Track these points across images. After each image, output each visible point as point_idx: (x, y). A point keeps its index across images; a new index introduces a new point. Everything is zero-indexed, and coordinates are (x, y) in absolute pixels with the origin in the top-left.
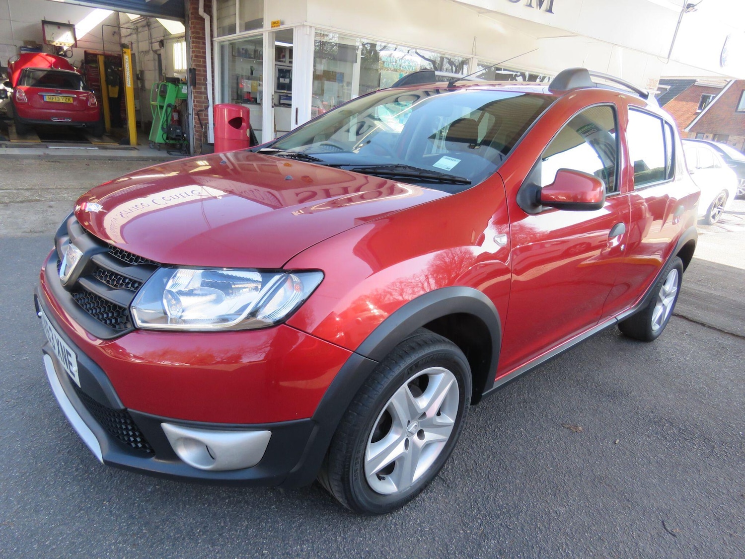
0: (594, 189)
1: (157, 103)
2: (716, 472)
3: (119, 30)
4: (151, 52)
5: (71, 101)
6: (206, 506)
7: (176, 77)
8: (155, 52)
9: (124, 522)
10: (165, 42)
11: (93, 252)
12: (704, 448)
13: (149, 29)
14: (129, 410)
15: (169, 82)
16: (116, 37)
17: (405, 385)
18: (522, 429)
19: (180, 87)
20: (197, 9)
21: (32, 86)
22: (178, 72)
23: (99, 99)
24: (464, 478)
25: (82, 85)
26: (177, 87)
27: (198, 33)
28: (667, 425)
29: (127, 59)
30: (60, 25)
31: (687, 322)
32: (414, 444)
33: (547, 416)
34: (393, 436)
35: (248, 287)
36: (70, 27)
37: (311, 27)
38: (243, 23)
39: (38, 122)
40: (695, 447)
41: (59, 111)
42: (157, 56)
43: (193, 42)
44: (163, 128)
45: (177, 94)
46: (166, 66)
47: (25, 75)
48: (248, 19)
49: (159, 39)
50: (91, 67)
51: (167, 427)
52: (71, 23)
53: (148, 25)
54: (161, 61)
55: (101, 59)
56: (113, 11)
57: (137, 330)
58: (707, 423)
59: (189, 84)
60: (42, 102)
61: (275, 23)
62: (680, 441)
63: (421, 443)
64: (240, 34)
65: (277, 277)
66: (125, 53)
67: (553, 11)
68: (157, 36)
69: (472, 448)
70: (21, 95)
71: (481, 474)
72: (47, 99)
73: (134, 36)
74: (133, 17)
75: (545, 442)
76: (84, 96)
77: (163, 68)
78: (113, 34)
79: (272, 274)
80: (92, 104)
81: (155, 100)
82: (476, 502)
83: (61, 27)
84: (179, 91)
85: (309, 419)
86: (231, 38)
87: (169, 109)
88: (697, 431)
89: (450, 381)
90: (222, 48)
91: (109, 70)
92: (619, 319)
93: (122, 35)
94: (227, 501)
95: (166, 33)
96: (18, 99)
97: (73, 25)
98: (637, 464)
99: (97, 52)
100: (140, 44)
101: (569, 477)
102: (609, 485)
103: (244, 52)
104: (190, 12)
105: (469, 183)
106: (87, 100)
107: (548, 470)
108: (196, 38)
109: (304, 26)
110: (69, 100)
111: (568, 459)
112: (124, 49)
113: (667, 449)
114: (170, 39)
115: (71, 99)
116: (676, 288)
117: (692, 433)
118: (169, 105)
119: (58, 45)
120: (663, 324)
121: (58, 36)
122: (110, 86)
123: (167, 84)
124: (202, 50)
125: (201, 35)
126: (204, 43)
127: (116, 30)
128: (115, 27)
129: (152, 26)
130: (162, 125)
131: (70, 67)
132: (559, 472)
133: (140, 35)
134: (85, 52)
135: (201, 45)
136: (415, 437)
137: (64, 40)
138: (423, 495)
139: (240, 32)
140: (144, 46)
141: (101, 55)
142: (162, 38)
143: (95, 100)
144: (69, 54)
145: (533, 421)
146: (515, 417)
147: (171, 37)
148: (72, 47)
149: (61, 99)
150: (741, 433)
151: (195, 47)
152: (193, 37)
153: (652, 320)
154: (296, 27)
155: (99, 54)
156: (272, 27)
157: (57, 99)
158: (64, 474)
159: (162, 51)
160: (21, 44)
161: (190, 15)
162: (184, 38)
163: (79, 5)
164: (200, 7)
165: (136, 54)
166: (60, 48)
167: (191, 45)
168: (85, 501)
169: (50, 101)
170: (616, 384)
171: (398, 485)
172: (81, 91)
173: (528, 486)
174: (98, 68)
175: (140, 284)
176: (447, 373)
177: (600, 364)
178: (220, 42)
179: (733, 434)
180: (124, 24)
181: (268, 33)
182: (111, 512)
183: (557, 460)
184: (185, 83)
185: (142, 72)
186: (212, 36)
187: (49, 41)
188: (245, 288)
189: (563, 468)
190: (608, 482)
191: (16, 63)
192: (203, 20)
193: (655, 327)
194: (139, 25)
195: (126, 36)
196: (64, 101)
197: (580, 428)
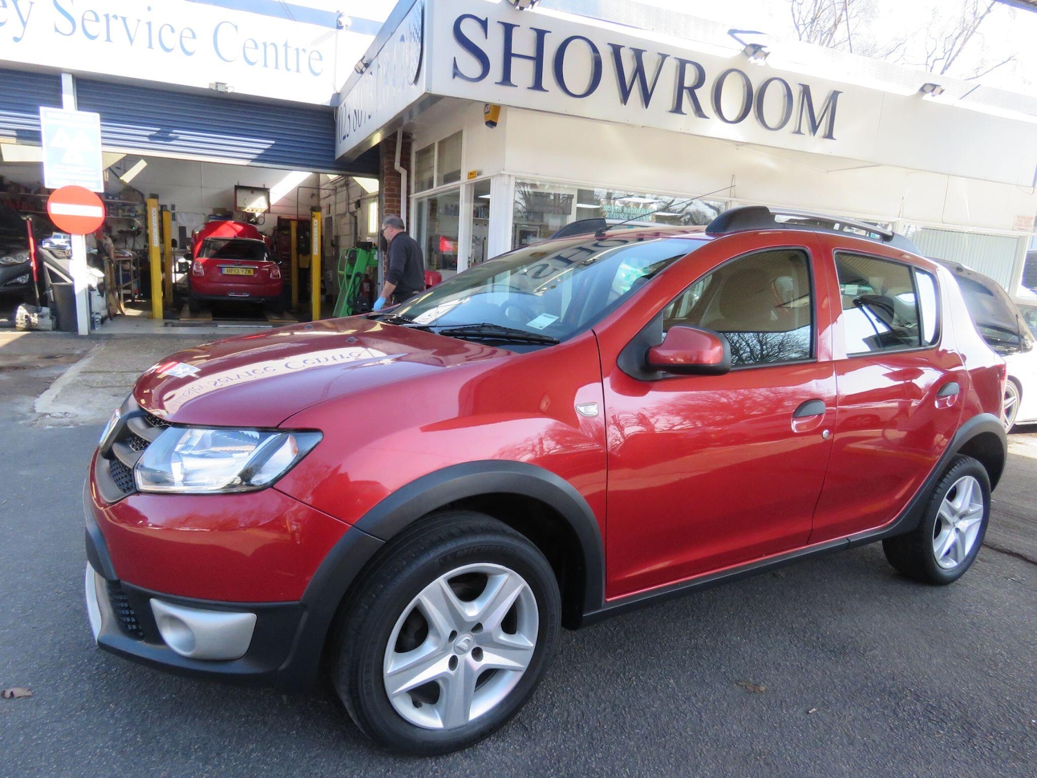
0: (712, 348)
1: (344, 273)
2: (958, 768)
3: (319, 192)
4: (348, 214)
5: (252, 273)
6: (218, 721)
7: (368, 241)
8: (352, 214)
9: (121, 728)
10: (361, 201)
11: (133, 415)
12: (955, 735)
13: (347, 190)
14: (122, 582)
15: (359, 247)
16: (315, 199)
17: (441, 581)
18: (672, 681)
19: (373, 252)
20: (393, 164)
21: (212, 257)
22: (372, 236)
23: (286, 271)
24: (557, 732)
25: (266, 255)
26: (369, 253)
27: (392, 190)
28: (908, 698)
29: (316, 224)
30: (254, 190)
31: (1024, 562)
32: (467, 667)
33: (719, 668)
34: (429, 647)
35: (247, 451)
36: (265, 191)
37: (510, 176)
38: (442, 176)
39: (215, 298)
40: (942, 732)
41: (237, 285)
42: (353, 220)
43: (387, 201)
44: (348, 302)
45: (369, 259)
46: (361, 230)
47: (206, 246)
48: (447, 171)
49: (356, 200)
50: (283, 234)
51: (156, 604)
52: (266, 187)
53: (347, 184)
54: (357, 222)
55: (294, 225)
56: (311, 173)
57: (138, 493)
58: (979, 702)
59: (379, 248)
60: (220, 274)
61: (471, 174)
62: (919, 721)
63: (478, 666)
64: (437, 189)
65: (273, 437)
66: (314, 216)
67: (834, 136)
68: (355, 197)
69: (588, 696)
70: (198, 268)
71: (583, 728)
72: (225, 271)
73: (333, 198)
74: (332, 177)
75: (698, 701)
76: (267, 268)
77: (359, 232)
78: (312, 197)
79: (268, 434)
80: (275, 276)
81: (342, 269)
82: (559, 761)
83: (255, 192)
84: (371, 257)
85: (296, 602)
86: (428, 194)
87: (358, 279)
88: (957, 711)
89: (517, 587)
90: (420, 205)
91: (302, 237)
92: (851, 541)
93: (321, 197)
94: (243, 720)
95: (363, 192)
96: (195, 272)
97: (268, 189)
98: (829, 743)
99: (293, 217)
100: (337, 205)
101: (712, 746)
102: (767, 764)
103: (453, 208)
104: (385, 167)
105: (557, 343)
106: (270, 271)
107: (684, 734)
108: (390, 196)
109: (501, 175)
110: (249, 272)
111: (722, 724)
112: (314, 213)
113: (891, 729)
114: (368, 198)
115: (252, 271)
116: (979, 507)
117: (947, 714)
118: (358, 275)
119: (250, 211)
120: (965, 561)
121: (251, 201)
122: (301, 255)
123: (357, 249)
124: (396, 210)
125: (396, 193)
126: (399, 202)
127: (315, 191)
128: (313, 189)
129: (350, 185)
130: (349, 298)
131: (259, 235)
132: (700, 740)
133: (338, 196)
134: (279, 218)
135: (395, 204)
136: (469, 656)
137: (257, 206)
138: (488, 742)
139: (438, 186)
140: (341, 208)
141: (294, 220)
142: (359, 198)
143: (279, 271)
144: (261, 221)
145: (693, 673)
146: (670, 665)
147: (368, 195)
148: (265, 212)
149: (241, 271)
150: (1034, 721)
151: (389, 206)
152: (387, 195)
153: (936, 549)
154: (493, 177)
155: (291, 220)
156: (468, 178)
157: (237, 271)
158: (83, 671)
159: (359, 213)
160: (210, 212)
161: (385, 170)
162: (377, 198)
163: (263, 167)
164: (396, 160)
165: (333, 218)
166: (252, 215)
167: (384, 204)
168: (91, 701)
169: (229, 273)
170: (852, 638)
171: (444, 721)
172: (265, 261)
173: (644, 750)
174: (289, 235)
175: (149, 443)
176: (511, 575)
177: (841, 610)
178: (418, 199)
179: (1019, 722)
180: (324, 185)
181: (466, 185)
182: (113, 715)
183: (704, 725)
184: (377, 248)
185: (337, 237)
186: (408, 192)
187: (240, 208)
188: (243, 452)
189: (708, 735)
190: (770, 760)
191: (201, 233)
192: (399, 175)
193: (949, 565)
194: (338, 185)
195: (324, 198)
196: (244, 274)
197: (763, 688)
